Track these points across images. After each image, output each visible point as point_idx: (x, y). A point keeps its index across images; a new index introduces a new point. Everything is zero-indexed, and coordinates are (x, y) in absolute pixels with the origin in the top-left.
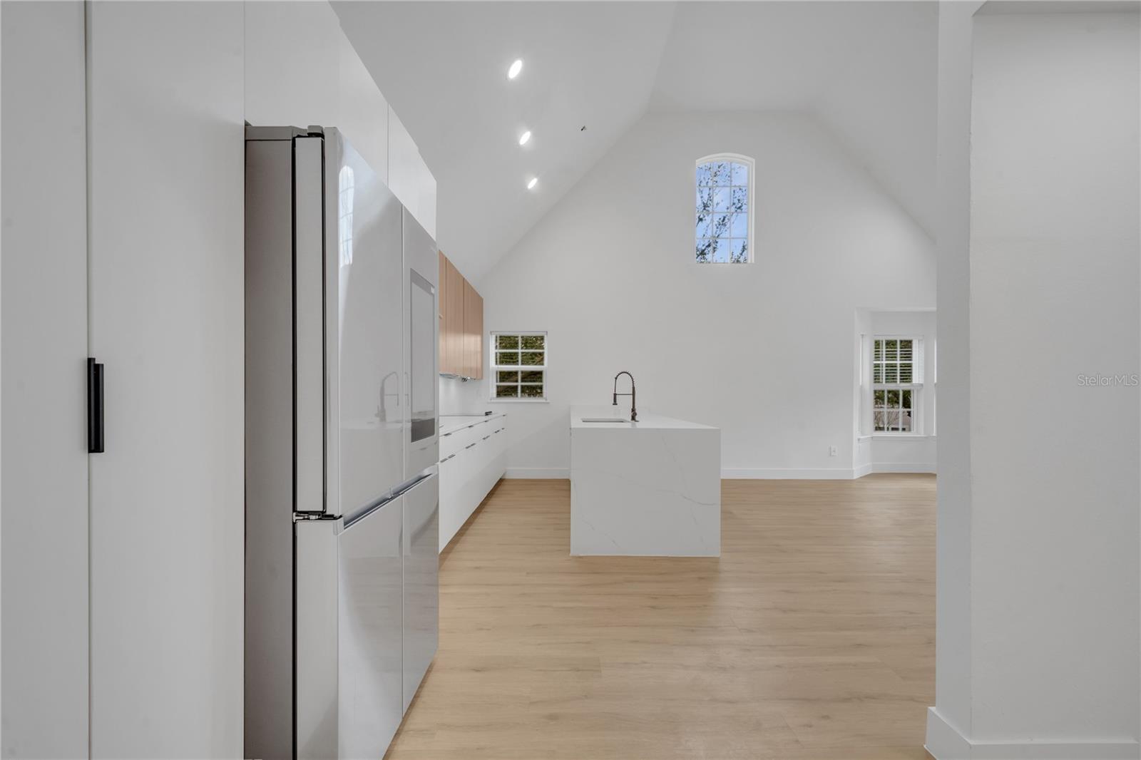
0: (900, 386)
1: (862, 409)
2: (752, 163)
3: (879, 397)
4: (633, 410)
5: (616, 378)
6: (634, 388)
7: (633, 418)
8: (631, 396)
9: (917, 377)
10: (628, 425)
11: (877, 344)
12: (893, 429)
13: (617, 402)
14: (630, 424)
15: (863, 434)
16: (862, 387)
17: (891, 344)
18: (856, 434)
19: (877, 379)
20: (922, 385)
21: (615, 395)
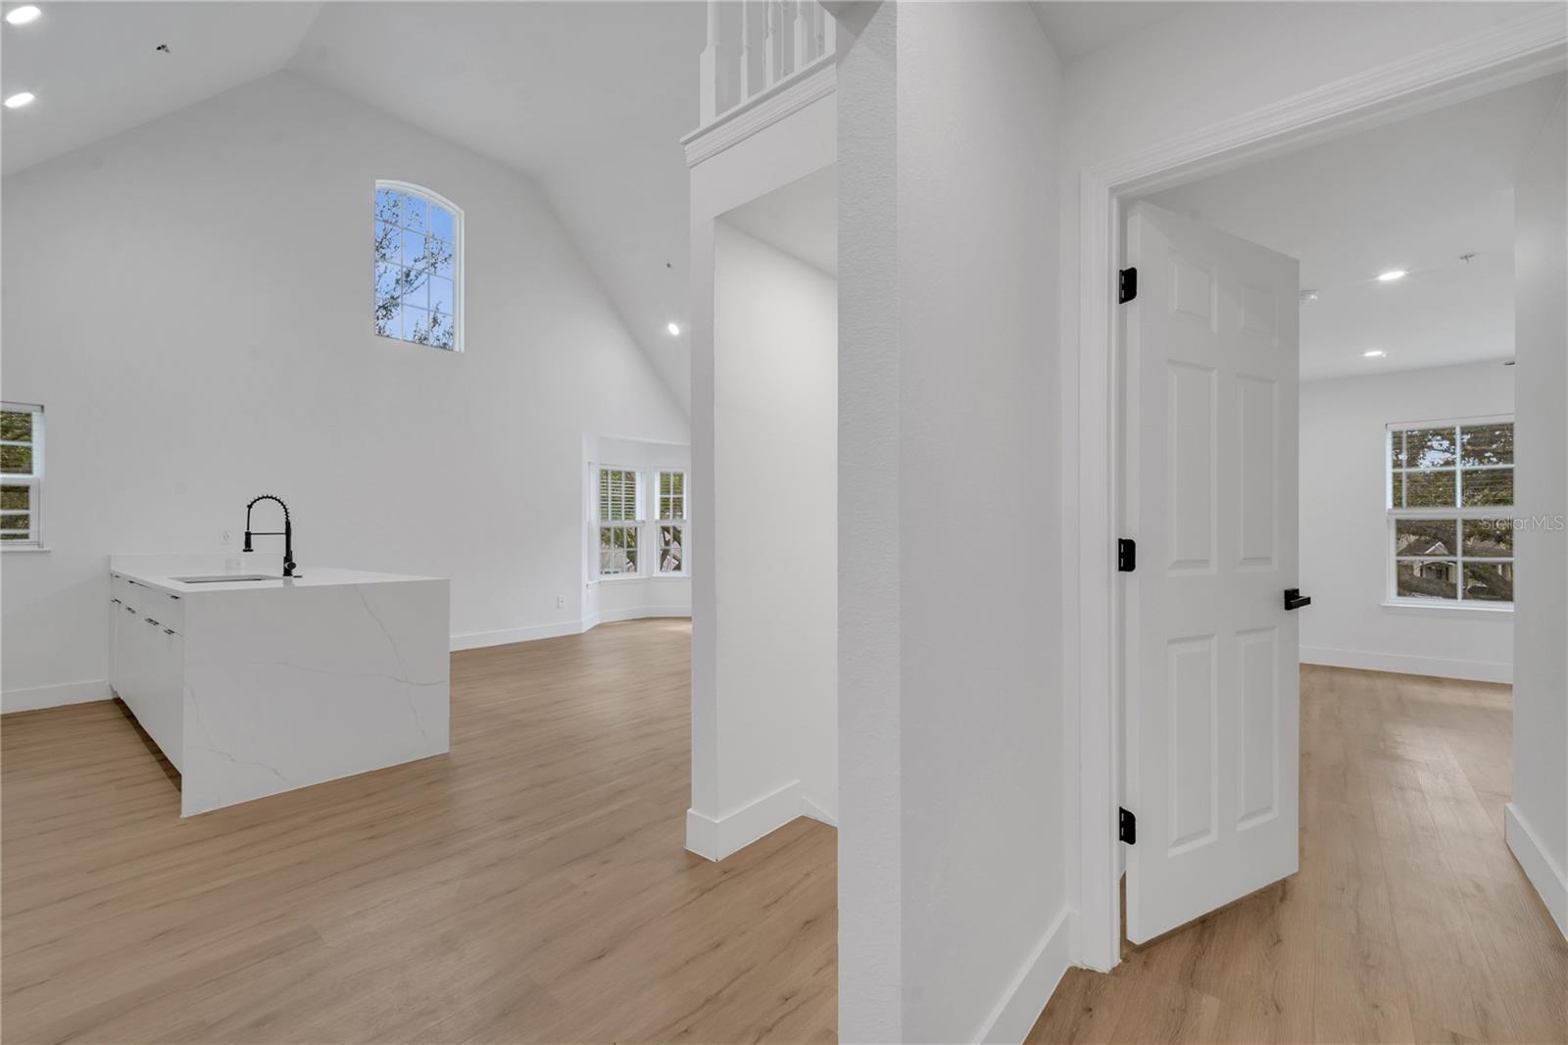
0: (624, 523)
1: (589, 548)
2: (460, 214)
3: (605, 537)
4: (288, 558)
5: (250, 507)
6: (288, 524)
7: (287, 573)
8: (284, 536)
9: (640, 513)
10: (280, 584)
11: (605, 473)
12: (606, 573)
13: (253, 546)
14: (282, 581)
15: (590, 579)
16: (589, 523)
17: (617, 474)
18: (585, 580)
19: (604, 516)
20: (644, 522)
21: (248, 535)
